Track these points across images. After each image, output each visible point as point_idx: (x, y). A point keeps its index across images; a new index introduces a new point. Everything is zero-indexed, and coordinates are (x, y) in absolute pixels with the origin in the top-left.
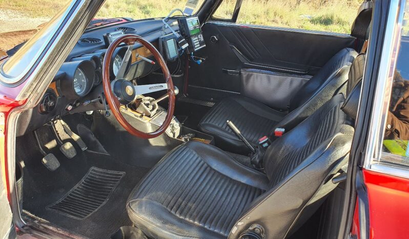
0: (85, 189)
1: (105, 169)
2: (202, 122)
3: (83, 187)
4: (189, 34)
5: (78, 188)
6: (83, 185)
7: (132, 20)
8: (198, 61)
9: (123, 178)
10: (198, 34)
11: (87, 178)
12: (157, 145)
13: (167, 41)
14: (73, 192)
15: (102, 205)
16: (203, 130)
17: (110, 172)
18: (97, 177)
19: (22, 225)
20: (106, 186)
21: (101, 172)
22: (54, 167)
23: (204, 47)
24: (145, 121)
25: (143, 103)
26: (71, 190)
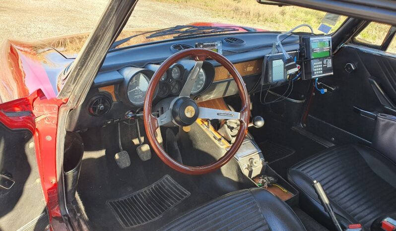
0: (150, 195)
1: (176, 181)
2: (294, 167)
3: (151, 193)
4: (310, 57)
5: (145, 191)
6: (151, 190)
7: (253, 31)
8: (321, 90)
9: (186, 199)
10: (326, 58)
11: (158, 185)
12: (229, 177)
13: (274, 61)
14: (139, 195)
15: (153, 220)
16: (289, 179)
17: (179, 186)
18: (167, 187)
19: (64, 213)
20: (168, 200)
21: (172, 184)
22: (123, 165)
23: (331, 75)
24: (222, 147)
25: (226, 126)
26: (137, 192)
